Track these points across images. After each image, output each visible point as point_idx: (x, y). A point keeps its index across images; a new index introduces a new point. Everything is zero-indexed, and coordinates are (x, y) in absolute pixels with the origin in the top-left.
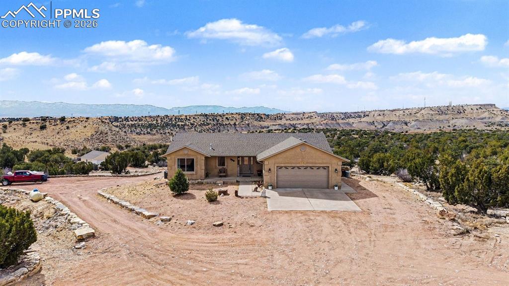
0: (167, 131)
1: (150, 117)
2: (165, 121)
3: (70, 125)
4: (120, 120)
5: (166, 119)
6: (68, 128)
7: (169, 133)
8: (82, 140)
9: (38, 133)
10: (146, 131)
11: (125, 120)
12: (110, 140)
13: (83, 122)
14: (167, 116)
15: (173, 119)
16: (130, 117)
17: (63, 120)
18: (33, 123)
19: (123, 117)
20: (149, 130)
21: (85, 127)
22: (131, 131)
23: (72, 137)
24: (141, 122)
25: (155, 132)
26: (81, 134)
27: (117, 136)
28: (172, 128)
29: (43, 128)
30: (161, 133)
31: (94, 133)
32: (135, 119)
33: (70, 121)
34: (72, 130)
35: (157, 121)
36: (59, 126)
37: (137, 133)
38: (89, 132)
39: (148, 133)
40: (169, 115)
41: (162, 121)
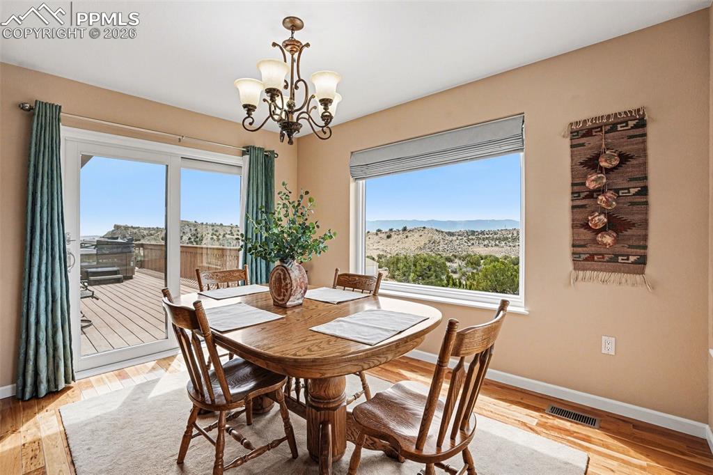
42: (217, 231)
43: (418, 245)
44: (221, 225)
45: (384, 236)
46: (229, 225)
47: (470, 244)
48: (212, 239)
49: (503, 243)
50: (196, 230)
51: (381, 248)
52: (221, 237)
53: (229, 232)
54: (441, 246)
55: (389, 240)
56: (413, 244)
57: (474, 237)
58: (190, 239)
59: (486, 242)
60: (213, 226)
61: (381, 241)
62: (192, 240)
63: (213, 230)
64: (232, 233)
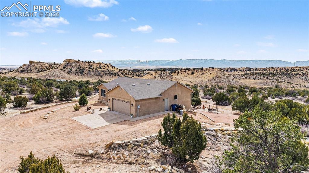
0: (275, 78)
1: (272, 68)
2: (283, 71)
3: (204, 72)
4: (252, 70)
5: (284, 70)
6: (203, 74)
7: (276, 79)
8: (207, 81)
9: (190, 76)
10: (260, 78)
11: (255, 70)
12: (222, 81)
13: (211, 71)
14: (285, 68)
15: (290, 70)
16: (259, 68)
17: (202, 69)
18: (189, 71)
19: (254, 68)
20: (262, 77)
21: (211, 73)
22: (250, 77)
23: (202, 79)
24: (265, 72)
25: (266, 78)
26: (208, 77)
27: (227, 79)
28: (280, 76)
29: (193, 73)
30: (270, 79)
31: (214, 77)
32: (262, 70)
33: (205, 70)
34: (204, 75)
35: (277, 71)
36: (200, 73)
37: (253, 79)
38: (212, 76)
39: (261, 79)
40: (286, 67)
41: (280, 71)
42: (91, 66)
43: (209, 78)
44: (94, 62)
45: (190, 72)
46: (98, 62)
47: (244, 77)
48: (89, 71)
49: (266, 77)
50: (79, 65)
51: (188, 79)
52: (94, 70)
53: (99, 67)
54: (222, 80)
55: (193, 75)
56: (206, 78)
57: (250, 72)
58: (76, 70)
59: (255, 76)
60: (89, 63)
61: (188, 75)
62: (78, 71)
63: (89, 65)
64: (100, 67)
